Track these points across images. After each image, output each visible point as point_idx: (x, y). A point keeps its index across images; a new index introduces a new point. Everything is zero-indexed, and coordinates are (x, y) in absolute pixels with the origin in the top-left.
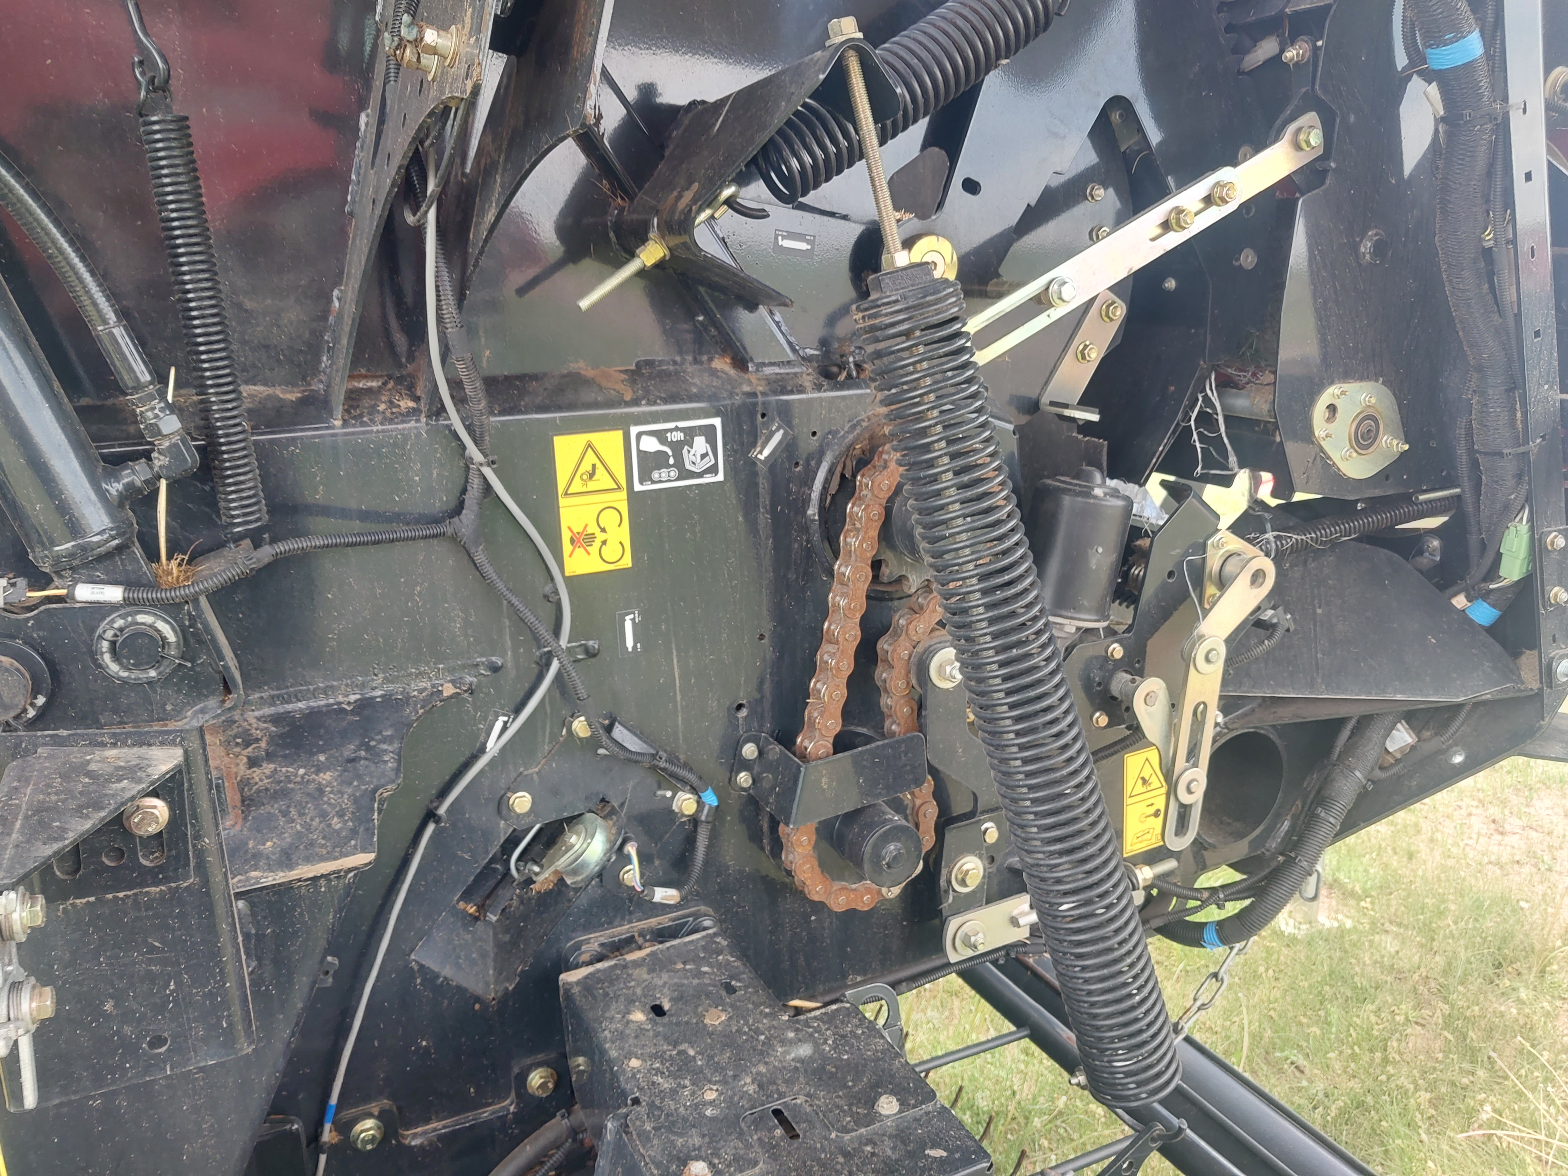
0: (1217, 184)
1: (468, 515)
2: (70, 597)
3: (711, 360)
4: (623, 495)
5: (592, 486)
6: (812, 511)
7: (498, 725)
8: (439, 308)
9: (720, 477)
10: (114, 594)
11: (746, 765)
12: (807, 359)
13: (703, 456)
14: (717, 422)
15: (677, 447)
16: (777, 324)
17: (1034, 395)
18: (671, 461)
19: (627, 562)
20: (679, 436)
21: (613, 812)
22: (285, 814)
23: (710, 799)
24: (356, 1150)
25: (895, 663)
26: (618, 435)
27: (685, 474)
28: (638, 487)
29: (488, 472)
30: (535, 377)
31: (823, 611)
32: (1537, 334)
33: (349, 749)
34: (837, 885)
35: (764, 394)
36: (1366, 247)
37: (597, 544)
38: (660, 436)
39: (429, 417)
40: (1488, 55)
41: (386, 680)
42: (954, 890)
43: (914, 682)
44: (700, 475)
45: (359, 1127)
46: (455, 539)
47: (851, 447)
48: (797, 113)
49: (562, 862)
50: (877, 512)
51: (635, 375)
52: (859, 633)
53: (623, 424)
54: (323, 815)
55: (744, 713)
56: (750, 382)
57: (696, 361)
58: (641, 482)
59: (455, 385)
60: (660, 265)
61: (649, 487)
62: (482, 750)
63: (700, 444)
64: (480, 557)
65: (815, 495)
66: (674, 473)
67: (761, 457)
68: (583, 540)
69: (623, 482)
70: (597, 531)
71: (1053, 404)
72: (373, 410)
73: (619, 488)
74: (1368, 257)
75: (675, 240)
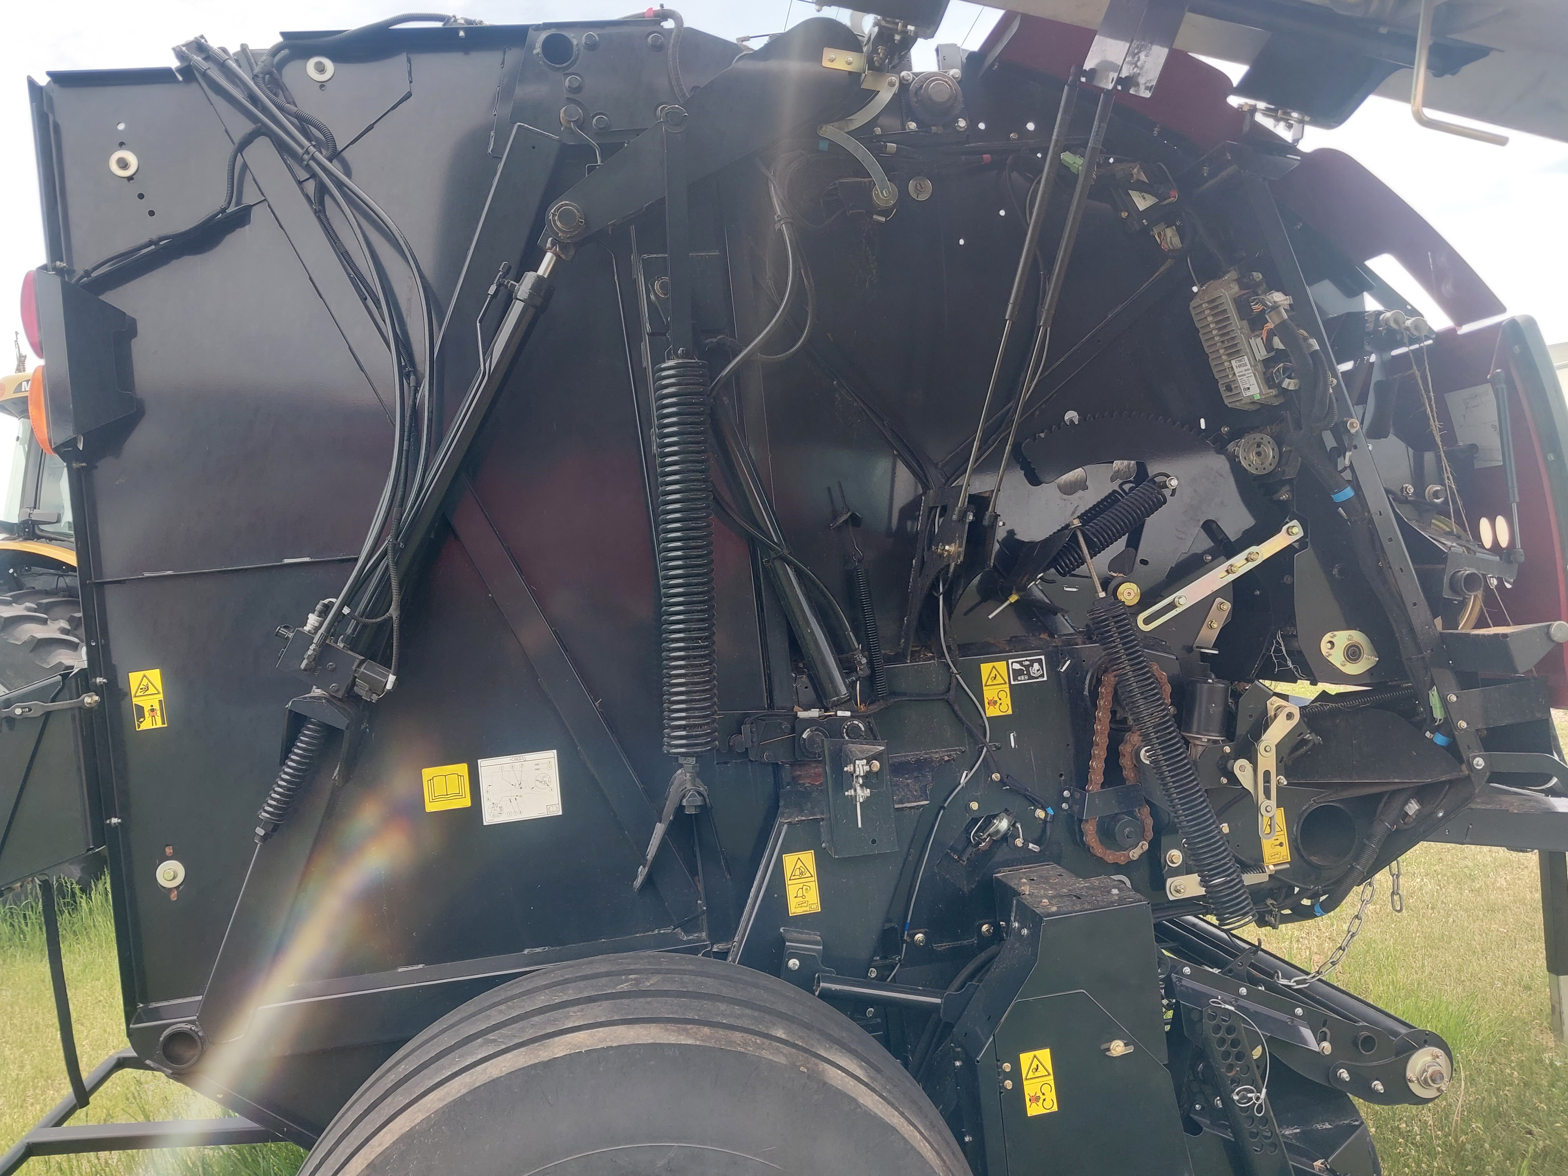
0: (1250, 554)
1: (952, 692)
2: (836, 715)
3: (1040, 634)
4: (1007, 685)
5: (995, 682)
6: (1086, 693)
7: (964, 774)
8: (943, 621)
9: (1045, 678)
10: (848, 714)
11: (1065, 800)
12: (1080, 632)
13: (1038, 670)
14: (1043, 657)
15: (1027, 667)
16: (1066, 620)
17: (1190, 645)
18: (1025, 672)
19: (1010, 712)
20: (1028, 663)
21: (1011, 813)
22: (898, 790)
23: (1051, 811)
24: (916, 946)
25: (1125, 753)
26: (1005, 662)
27: (1031, 678)
28: (1013, 683)
29: (958, 676)
30: (972, 644)
31: (1093, 732)
32: (1415, 604)
33: (916, 774)
34: (1108, 852)
35: (1061, 646)
36: (1335, 572)
37: (998, 704)
38: (1020, 663)
39: (938, 658)
40: (1356, 494)
41: (925, 754)
42: (1168, 865)
43: (1135, 762)
44: (1037, 678)
45: (917, 936)
46: (947, 701)
47: (1100, 665)
48: (1064, 547)
49: (992, 830)
50: (1110, 689)
51: (1009, 641)
52: (1108, 740)
53: (1006, 659)
54: (911, 791)
55: (1063, 778)
56: (1055, 642)
57: (1033, 635)
58: (1014, 681)
59: (948, 648)
60: (1017, 601)
61: (1017, 683)
62: (960, 784)
63: (1036, 666)
64: (956, 708)
65: (1087, 687)
66: (1026, 677)
67: (1062, 670)
68: (993, 703)
69: (1007, 681)
70: (998, 699)
71: (1197, 647)
72: (919, 657)
73: (1005, 683)
74: (1337, 576)
75: (1022, 594)
